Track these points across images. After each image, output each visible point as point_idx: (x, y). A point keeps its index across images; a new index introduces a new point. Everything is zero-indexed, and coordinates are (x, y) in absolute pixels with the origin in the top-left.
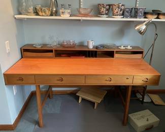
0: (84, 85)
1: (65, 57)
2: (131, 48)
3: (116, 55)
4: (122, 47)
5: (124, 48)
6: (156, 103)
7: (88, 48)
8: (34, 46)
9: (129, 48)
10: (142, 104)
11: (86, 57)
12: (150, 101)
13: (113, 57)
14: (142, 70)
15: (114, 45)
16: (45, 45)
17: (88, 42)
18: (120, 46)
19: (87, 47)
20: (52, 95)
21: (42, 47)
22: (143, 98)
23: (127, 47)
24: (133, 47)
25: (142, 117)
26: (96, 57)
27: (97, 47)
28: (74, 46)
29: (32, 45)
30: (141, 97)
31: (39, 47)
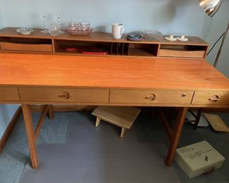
0: (107, 105)
1: (73, 52)
2: (187, 40)
3: (161, 52)
4: (172, 37)
5: (175, 39)
6: (216, 129)
7: (114, 38)
8: (18, 31)
9: (183, 39)
10: (195, 129)
11: (109, 53)
12: (207, 125)
13: (156, 55)
14: (208, 79)
15: (159, 33)
16: (37, 30)
17: (113, 27)
18: (169, 36)
19: (111, 35)
20: (53, 112)
21: (32, 34)
22: (197, 121)
23: (180, 37)
24: (190, 39)
25: (198, 154)
26: (127, 55)
27: (128, 37)
28: (89, 33)
29: (13, 30)
30: (194, 119)
31: (27, 34)
